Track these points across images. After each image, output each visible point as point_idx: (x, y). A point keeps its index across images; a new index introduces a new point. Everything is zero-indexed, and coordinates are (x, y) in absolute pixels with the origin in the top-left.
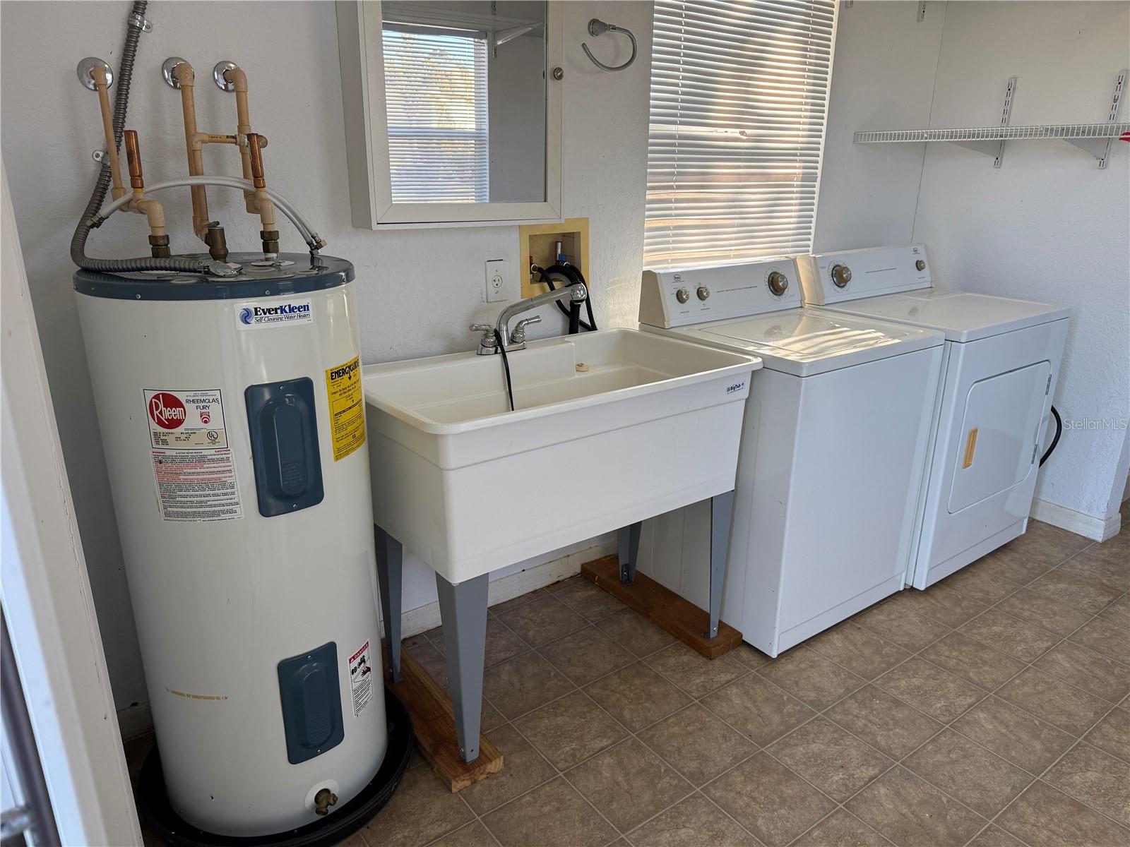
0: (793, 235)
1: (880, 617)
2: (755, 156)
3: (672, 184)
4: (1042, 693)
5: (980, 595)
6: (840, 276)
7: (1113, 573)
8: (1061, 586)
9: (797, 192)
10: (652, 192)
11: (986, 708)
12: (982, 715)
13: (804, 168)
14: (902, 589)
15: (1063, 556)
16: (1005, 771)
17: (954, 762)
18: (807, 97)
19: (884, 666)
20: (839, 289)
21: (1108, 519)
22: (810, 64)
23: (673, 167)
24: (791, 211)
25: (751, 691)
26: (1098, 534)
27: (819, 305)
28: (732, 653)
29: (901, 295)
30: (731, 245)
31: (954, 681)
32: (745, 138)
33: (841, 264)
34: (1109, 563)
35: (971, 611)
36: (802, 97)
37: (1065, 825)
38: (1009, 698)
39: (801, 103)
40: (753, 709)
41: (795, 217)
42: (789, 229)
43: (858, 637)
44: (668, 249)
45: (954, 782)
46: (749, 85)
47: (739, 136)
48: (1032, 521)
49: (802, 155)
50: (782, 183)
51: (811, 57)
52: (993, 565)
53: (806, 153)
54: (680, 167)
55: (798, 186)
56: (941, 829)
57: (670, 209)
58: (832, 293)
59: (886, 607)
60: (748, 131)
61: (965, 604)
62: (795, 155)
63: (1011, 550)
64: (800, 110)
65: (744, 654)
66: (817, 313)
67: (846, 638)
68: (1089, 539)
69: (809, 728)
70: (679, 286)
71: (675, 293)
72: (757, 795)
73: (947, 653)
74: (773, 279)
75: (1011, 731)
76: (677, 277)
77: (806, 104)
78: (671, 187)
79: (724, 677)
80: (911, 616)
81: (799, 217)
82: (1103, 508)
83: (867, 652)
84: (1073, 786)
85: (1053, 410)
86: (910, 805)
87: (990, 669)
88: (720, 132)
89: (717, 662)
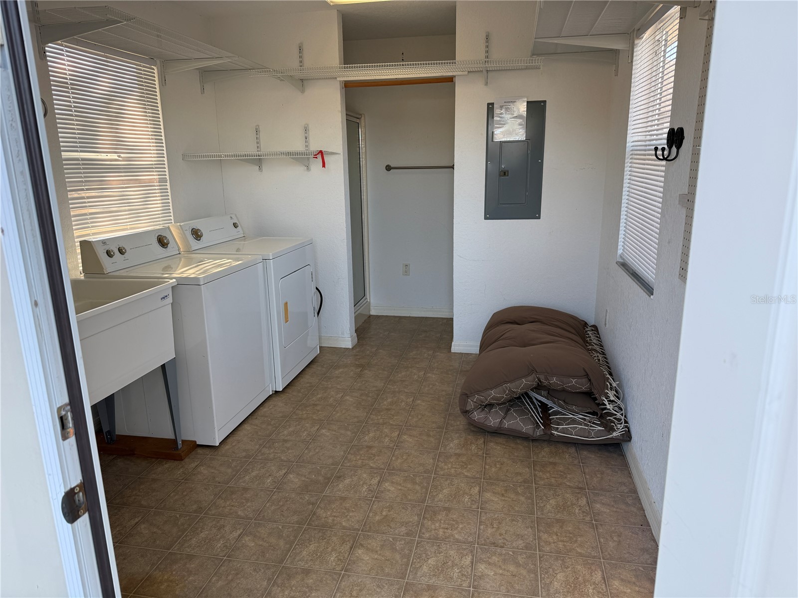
0: (161, 214)
1: (265, 410)
2: (128, 169)
3: (83, 187)
4: (345, 413)
5: (308, 385)
6: (197, 234)
7: (359, 359)
8: (341, 370)
9: (158, 189)
10: (71, 193)
11: (325, 428)
12: (324, 431)
13: (159, 175)
14: (271, 394)
15: (338, 358)
16: (339, 447)
17: (318, 453)
18: (152, 135)
19: (274, 429)
20: (198, 241)
21: (351, 336)
22: (150, 116)
23: (81, 177)
24: (157, 200)
25: (211, 465)
26: (349, 345)
27: (190, 251)
28: (193, 453)
29: (231, 242)
30: (127, 222)
31: (308, 423)
32: (121, 159)
33: (195, 227)
34: (357, 355)
35: (306, 393)
36: (149, 135)
37: (366, 455)
38: (332, 420)
39: (149, 139)
40: (216, 472)
41: (160, 204)
42: (158, 211)
43: (256, 422)
44: (88, 227)
45: (320, 460)
46: (117, 129)
47: (118, 158)
48: (321, 347)
49: (156, 168)
50: (148, 184)
51: (149, 113)
52: (310, 371)
53: (159, 166)
54: (85, 177)
55: (157, 186)
56: (321, 478)
57: (85, 203)
58: (195, 244)
59: (266, 405)
60: (122, 155)
61: (302, 390)
62: (152, 168)
63: (315, 362)
64: (150, 142)
65: (200, 451)
66: (189, 255)
67: (252, 424)
68: (346, 348)
69: (248, 467)
70: (107, 248)
71: (106, 252)
72: (233, 504)
73: (301, 413)
74: (160, 239)
75: (337, 432)
76: (104, 242)
77: (152, 139)
78: (83, 190)
79: (193, 465)
80: (279, 404)
81: (162, 203)
82: (348, 332)
83: (264, 426)
84: (365, 441)
85: (317, 289)
86: (305, 476)
87: (322, 413)
88: (103, 156)
89: (186, 460)
